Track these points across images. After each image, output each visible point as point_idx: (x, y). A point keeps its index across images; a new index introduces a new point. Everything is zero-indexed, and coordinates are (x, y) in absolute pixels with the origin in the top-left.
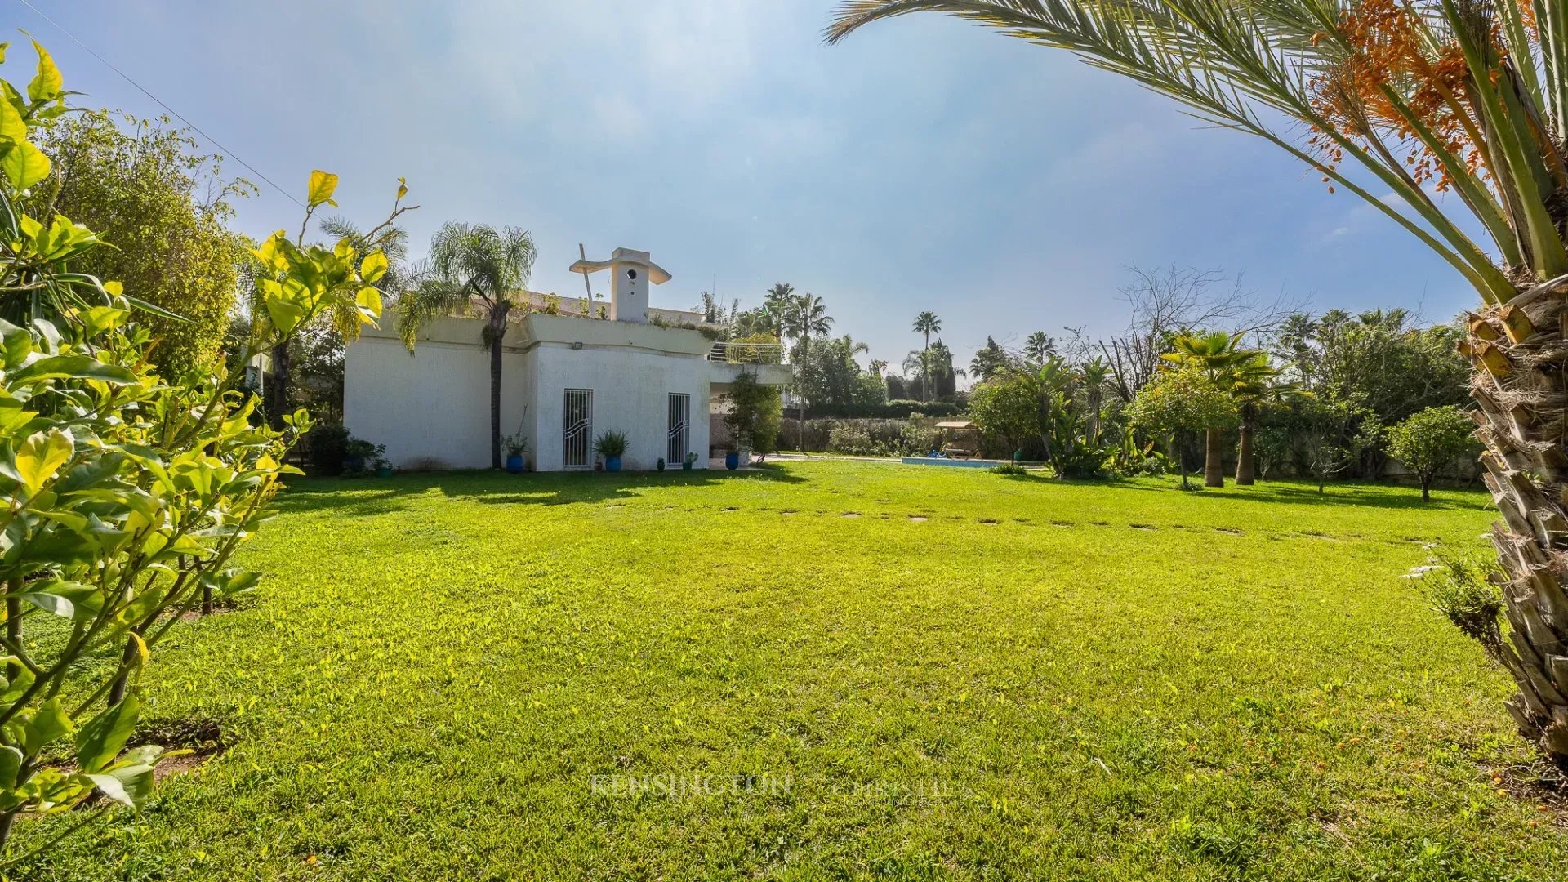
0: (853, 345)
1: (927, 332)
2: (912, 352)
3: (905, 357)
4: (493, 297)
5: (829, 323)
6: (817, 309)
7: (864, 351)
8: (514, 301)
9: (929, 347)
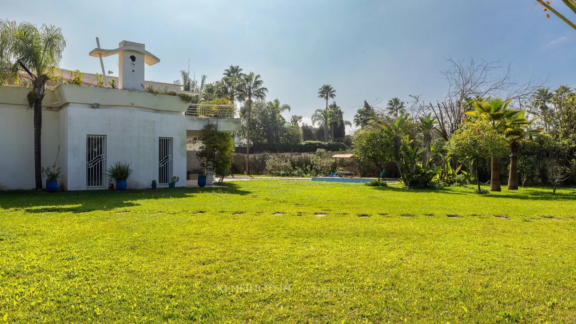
0: (281, 105)
1: (327, 98)
2: (318, 110)
3: (314, 113)
4: (35, 73)
5: (265, 92)
6: (257, 83)
7: (287, 110)
8: (50, 75)
9: (328, 107)
